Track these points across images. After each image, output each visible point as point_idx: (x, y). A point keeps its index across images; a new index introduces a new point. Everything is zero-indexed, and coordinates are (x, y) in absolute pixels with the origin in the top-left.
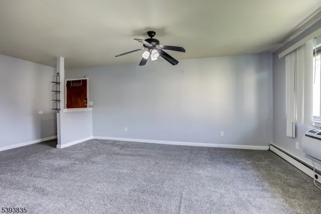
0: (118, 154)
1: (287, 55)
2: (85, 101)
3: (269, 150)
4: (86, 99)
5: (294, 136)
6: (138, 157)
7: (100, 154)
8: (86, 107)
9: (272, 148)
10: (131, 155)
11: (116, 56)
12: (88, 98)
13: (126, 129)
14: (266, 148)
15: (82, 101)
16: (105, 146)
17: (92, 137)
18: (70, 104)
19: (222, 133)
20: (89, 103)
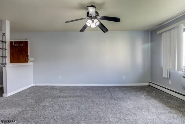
0: (60, 97)
1: (163, 32)
2: (26, 57)
3: (149, 85)
4: (28, 56)
5: (168, 77)
6: (77, 98)
7: (45, 98)
8: (27, 62)
9: (151, 84)
10: (70, 97)
11: (66, 22)
12: (29, 55)
13: (60, 77)
14: (147, 84)
15: (23, 57)
16: (46, 91)
17: (33, 85)
18: (13, 60)
19: (124, 77)
20: (30, 59)
